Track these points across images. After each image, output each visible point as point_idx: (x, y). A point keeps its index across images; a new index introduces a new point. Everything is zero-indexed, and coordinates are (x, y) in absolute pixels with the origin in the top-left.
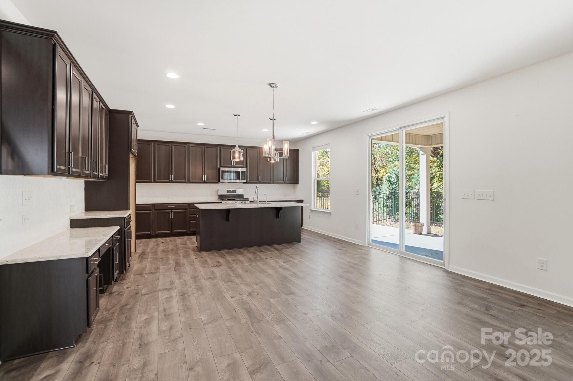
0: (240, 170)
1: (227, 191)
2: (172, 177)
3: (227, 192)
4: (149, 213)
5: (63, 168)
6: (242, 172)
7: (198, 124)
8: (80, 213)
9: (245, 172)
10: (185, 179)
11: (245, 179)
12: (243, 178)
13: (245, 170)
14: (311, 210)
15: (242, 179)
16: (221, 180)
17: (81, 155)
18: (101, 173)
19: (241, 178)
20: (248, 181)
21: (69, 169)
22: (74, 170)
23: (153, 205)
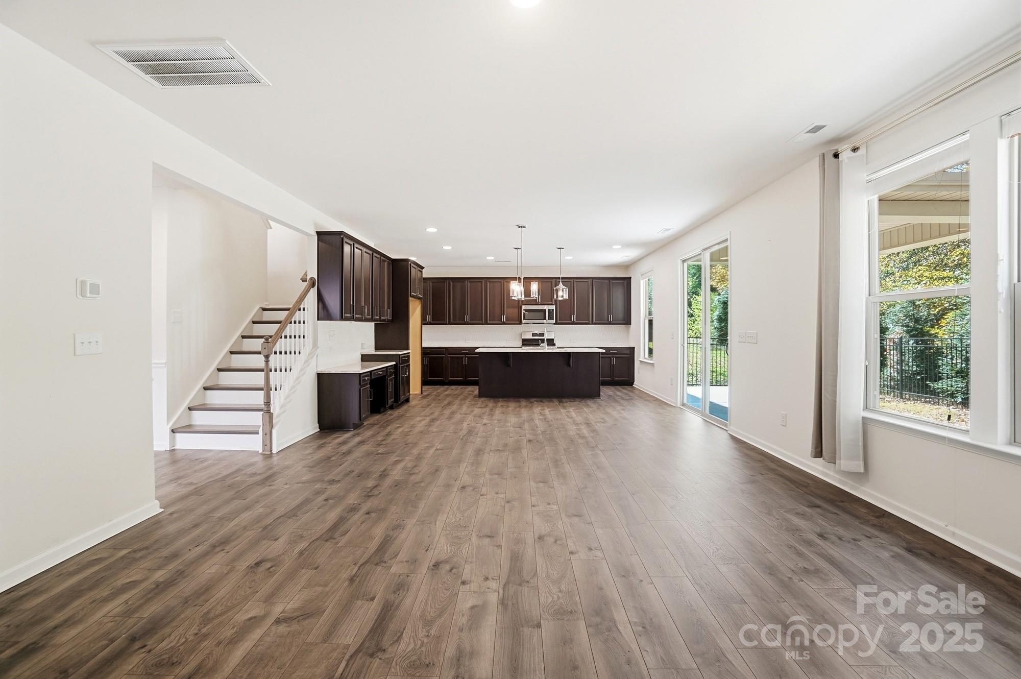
0: (545, 307)
1: (533, 334)
2: (467, 318)
3: (533, 336)
4: (442, 358)
5: (349, 315)
6: (549, 310)
7: (488, 258)
8: (371, 350)
9: (553, 310)
10: (482, 321)
11: (553, 319)
12: (551, 318)
13: (553, 307)
14: (640, 361)
15: (549, 319)
16: (524, 321)
17: (363, 304)
18: (382, 317)
19: (547, 319)
20: (558, 322)
21: (353, 316)
22: (357, 316)
23: (446, 348)
